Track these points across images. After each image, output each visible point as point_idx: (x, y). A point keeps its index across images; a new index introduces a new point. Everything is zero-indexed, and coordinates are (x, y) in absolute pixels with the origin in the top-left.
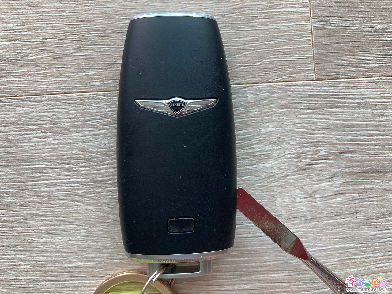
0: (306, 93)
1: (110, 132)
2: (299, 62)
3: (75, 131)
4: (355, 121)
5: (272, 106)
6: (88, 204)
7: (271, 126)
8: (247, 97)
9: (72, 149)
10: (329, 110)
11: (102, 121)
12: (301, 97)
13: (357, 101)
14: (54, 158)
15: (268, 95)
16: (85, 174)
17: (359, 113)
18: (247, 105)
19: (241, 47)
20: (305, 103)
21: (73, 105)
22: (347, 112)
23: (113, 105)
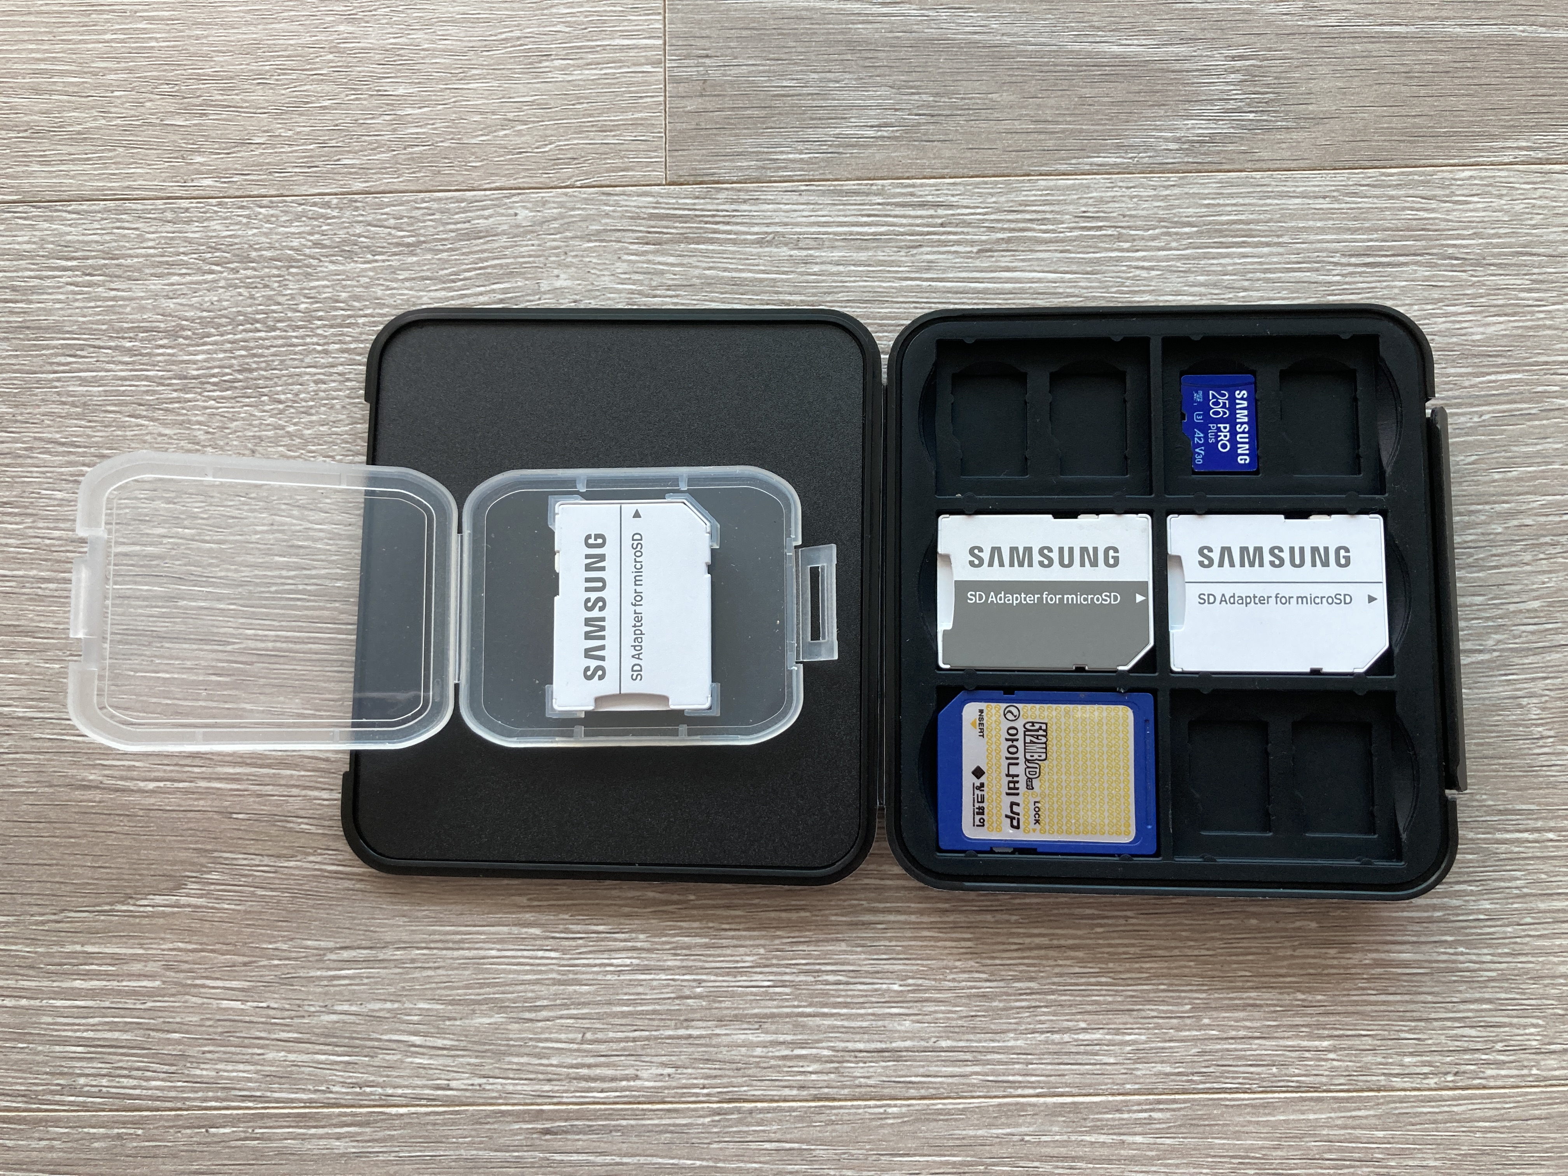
0: (643, 210)
1: (226, 279)
2: (632, 147)
3: (152, 275)
4: (750, 271)
5: (568, 234)
6: (165, 424)
7: (562, 276)
8: (516, 214)
9: (142, 309)
10: (692, 246)
11: (209, 255)
12: (632, 218)
13: (756, 229)
14: (104, 327)
15: (560, 213)
16: (165, 361)
17: (759, 256)
18: (516, 231)
19: (510, 116)
20: (640, 231)
21: (154, 223)
22: (733, 252)
23: (236, 224)
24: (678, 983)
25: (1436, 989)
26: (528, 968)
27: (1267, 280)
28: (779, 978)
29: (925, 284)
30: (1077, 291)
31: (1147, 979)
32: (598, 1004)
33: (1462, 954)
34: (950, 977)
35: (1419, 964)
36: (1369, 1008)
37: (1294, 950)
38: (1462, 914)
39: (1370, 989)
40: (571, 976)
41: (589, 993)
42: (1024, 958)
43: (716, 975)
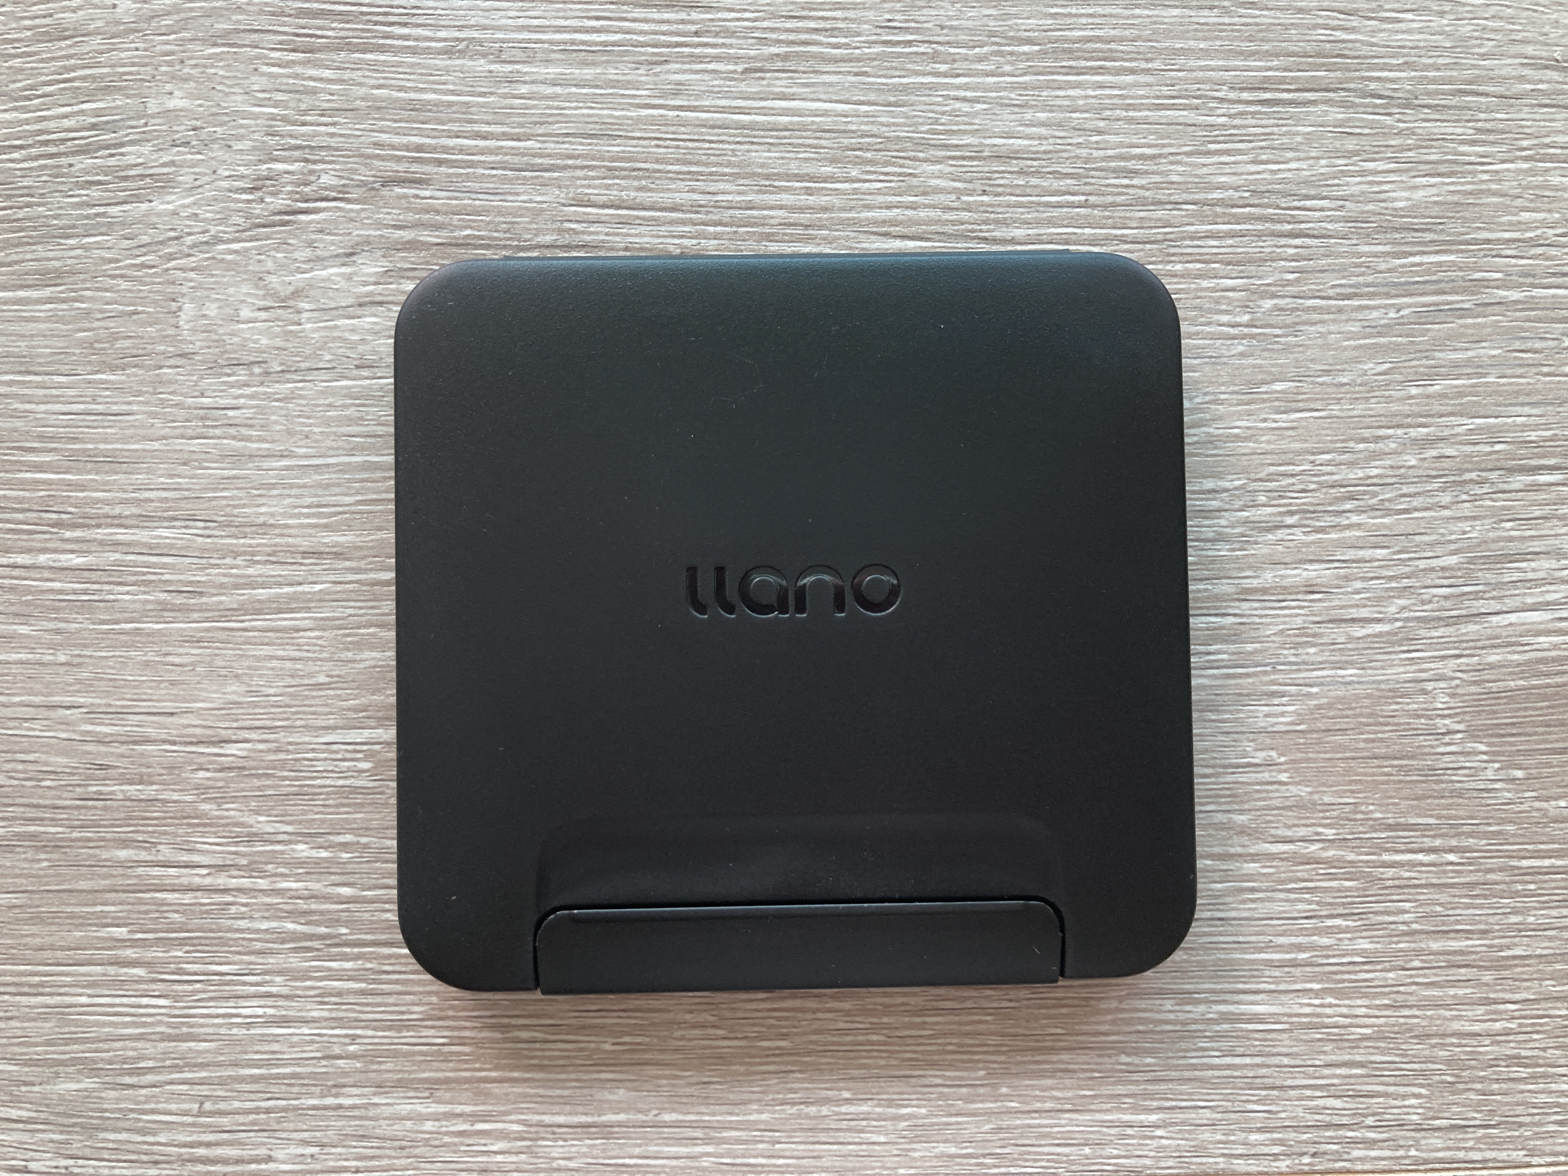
24: (325, 1039)
25: (1294, 1049)
26: (128, 1019)
27: (1130, 120)
28: (456, 1034)
29: (671, 113)
30: (875, 129)
31: (930, 1037)
32: (220, 1065)
33: (1330, 1006)
34: (678, 1034)
35: (1275, 1018)
36: (1210, 1073)
37: (1120, 1003)
38: (1334, 956)
39: (1213, 1049)
40: (185, 1030)
41: (208, 1051)
42: (774, 1010)
43: (375, 1029)
